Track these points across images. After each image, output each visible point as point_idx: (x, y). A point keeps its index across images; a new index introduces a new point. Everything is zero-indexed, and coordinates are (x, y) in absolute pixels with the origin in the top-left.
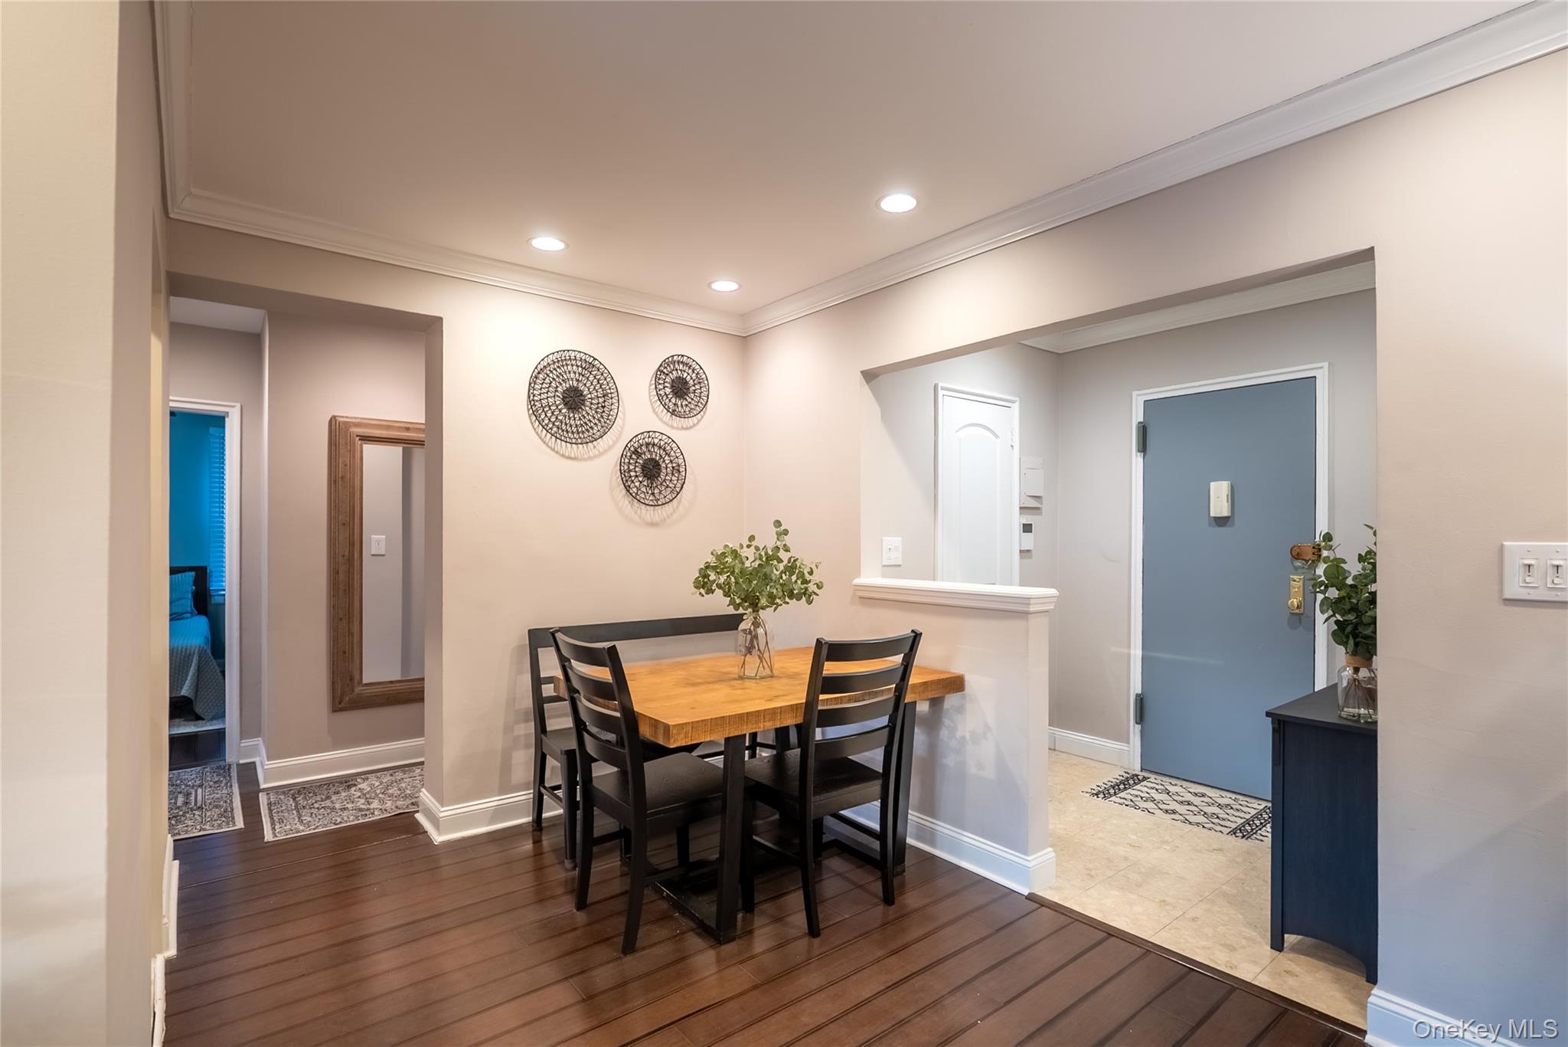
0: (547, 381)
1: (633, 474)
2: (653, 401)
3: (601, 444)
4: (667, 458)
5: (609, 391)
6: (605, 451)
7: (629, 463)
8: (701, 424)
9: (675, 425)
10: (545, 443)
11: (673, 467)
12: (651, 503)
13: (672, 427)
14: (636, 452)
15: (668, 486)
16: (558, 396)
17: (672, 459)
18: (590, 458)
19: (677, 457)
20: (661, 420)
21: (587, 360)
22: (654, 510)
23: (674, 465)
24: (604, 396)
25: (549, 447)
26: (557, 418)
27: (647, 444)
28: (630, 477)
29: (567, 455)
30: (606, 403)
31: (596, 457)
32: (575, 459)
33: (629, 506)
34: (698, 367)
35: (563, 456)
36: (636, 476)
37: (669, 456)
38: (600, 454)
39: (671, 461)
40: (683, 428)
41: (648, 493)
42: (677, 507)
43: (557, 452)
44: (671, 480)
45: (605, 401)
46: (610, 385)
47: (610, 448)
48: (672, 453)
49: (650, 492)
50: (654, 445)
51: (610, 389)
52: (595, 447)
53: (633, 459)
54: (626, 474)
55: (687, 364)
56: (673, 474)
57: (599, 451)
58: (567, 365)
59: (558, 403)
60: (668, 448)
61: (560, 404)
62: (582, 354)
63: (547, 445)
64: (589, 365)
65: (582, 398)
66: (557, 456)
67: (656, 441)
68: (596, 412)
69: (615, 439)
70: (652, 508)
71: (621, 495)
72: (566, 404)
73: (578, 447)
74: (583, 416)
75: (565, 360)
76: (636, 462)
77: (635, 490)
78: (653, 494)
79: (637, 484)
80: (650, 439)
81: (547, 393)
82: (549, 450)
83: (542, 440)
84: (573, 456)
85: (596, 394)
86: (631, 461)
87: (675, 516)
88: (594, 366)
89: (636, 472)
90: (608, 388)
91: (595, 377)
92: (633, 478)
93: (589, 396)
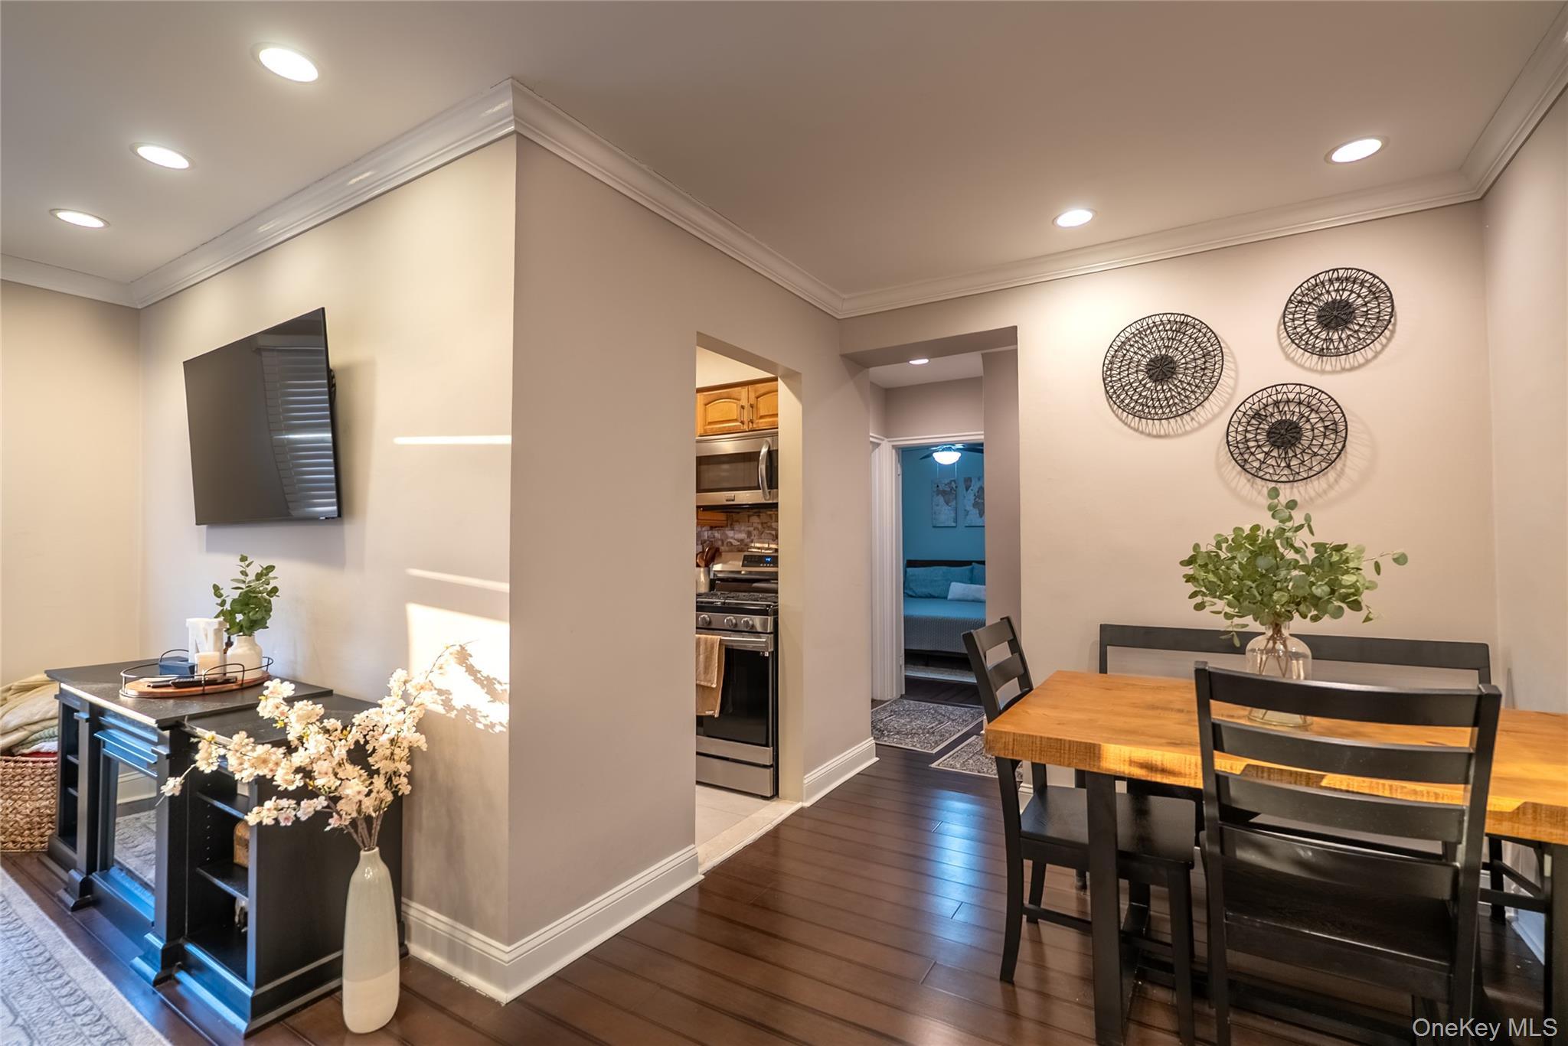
0: (1128, 357)
1: (1251, 444)
2: (1284, 345)
3: (1201, 414)
4: (1313, 415)
5: (1211, 349)
6: (1209, 422)
7: (1246, 431)
8: (1381, 357)
9: (1328, 368)
10: (1126, 424)
11: (1326, 427)
12: (1284, 479)
13: (1323, 372)
14: (1257, 415)
15: (1315, 454)
16: (1142, 371)
17: (1323, 415)
18: (1186, 433)
19: (1332, 412)
20: (1302, 366)
21: (1178, 320)
22: (1292, 488)
23: (1327, 423)
24: (1204, 356)
25: (1132, 428)
26: (1140, 395)
27: (1276, 403)
28: (1248, 448)
29: (1155, 433)
30: (1208, 364)
31: (1194, 430)
32: (1166, 436)
33: (1248, 486)
34: (1368, 277)
35: (1149, 435)
36: (1259, 446)
37: (1317, 412)
38: (1201, 426)
39: (1322, 420)
40: (1344, 370)
41: (1279, 466)
42: (1336, 481)
43: (1142, 433)
44: (1322, 445)
45: (1205, 362)
46: (1212, 341)
47: (1215, 416)
48: (1323, 408)
49: (1283, 464)
50: (1288, 401)
51: (1212, 345)
52: (1192, 419)
53: (1251, 425)
54: (1241, 446)
55: (1347, 279)
56: (1325, 437)
57: (1199, 423)
58: (1152, 333)
59: (1140, 378)
60: (1314, 402)
61: (1143, 379)
62: (1169, 316)
63: (1129, 426)
64: (1181, 325)
65: (1171, 365)
66: (1143, 436)
67: (1291, 396)
68: (1194, 378)
69: (1222, 404)
70: (1288, 485)
71: (1235, 473)
72: (1150, 377)
73: (1169, 423)
74: (1175, 385)
75: (1149, 328)
76: (1257, 429)
77: (1256, 464)
78: (1288, 466)
79: (1261, 456)
80: (1280, 396)
81: (1128, 370)
82: (1131, 431)
83: (1123, 422)
84: (1162, 432)
85: (1192, 356)
86: (1249, 428)
87: (1332, 494)
88: (1187, 324)
89: (1257, 441)
90: (1209, 344)
91: (1190, 337)
92: (1253, 450)
93: (1183, 361)
